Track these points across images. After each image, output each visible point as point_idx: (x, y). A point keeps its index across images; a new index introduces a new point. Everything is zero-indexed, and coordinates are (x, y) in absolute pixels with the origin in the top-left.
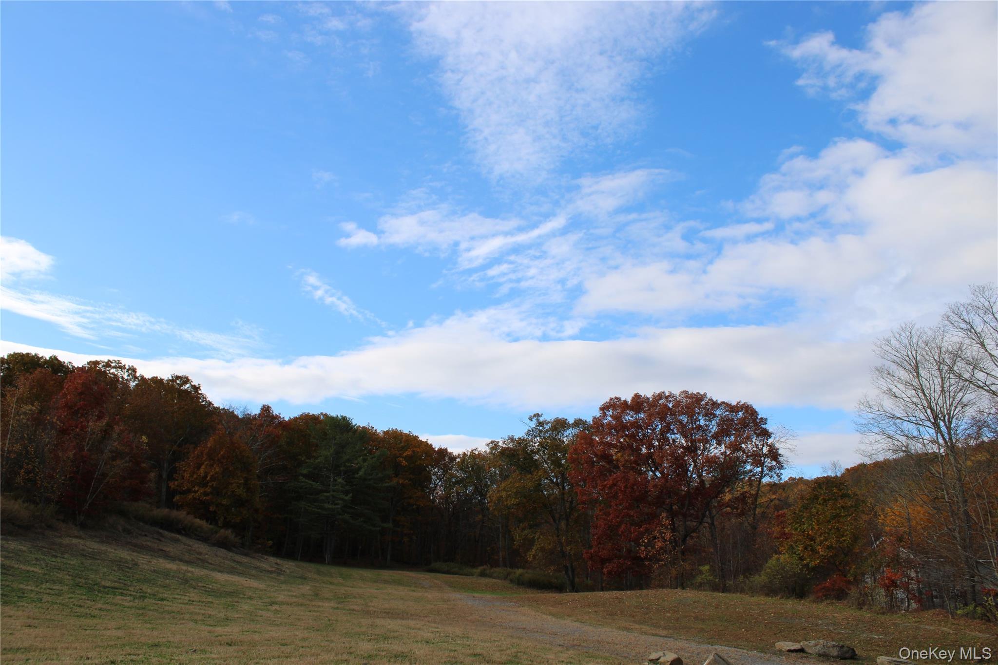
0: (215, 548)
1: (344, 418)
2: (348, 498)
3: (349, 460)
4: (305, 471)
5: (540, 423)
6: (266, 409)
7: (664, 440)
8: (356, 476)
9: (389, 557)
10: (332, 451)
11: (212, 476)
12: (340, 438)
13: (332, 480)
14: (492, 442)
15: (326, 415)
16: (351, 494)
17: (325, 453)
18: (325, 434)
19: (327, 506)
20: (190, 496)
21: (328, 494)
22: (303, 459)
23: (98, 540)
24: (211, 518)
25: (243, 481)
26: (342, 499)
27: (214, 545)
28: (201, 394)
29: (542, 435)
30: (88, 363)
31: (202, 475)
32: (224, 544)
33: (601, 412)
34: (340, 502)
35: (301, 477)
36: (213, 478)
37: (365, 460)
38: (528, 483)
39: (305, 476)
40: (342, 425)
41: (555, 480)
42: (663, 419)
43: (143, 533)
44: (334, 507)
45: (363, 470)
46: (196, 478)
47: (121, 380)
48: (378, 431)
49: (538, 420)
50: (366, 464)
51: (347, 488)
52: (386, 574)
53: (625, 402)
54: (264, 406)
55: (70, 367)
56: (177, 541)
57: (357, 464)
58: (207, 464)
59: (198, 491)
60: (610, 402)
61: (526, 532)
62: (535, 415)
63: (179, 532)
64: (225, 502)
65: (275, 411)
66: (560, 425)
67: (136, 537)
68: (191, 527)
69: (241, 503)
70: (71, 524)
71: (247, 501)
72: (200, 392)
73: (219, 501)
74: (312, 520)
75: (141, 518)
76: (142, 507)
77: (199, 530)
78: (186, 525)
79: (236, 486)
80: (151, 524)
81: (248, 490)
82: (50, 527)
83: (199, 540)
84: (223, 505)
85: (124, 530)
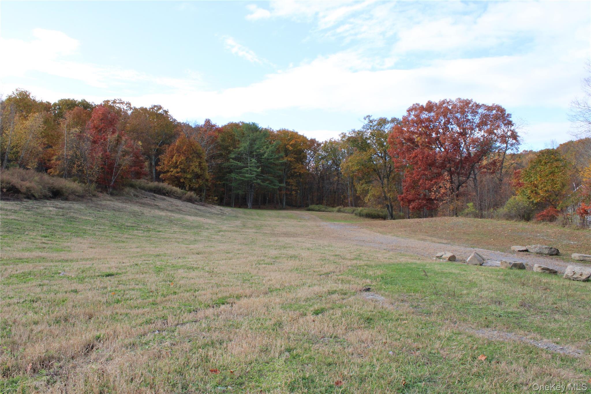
0: (185, 203)
1: (254, 124)
2: (259, 170)
3: (258, 148)
4: (233, 156)
5: (370, 121)
6: (208, 122)
7: (446, 128)
8: (263, 157)
9: (284, 203)
10: (248, 143)
12: (252, 136)
13: (249, 160)
14: (342, 133)
15: (243, 123)
16: (261, 168)
17: (244, 146)
18: (243, 134)
19: (247, 175)
20: (169, 174)
21: (247, 169)
22: (231, 149)
23: (121, 201)
24: (181, 186)
25: (198, 164)
26: (256, 171)
27: (185, 201)
28: (169, 115)
29: (372, 128)
30: (104, 102)
31: (175, 161)
32: (190, 200)
33: (408, 113)
34: (254, 173)
35: (231, 160)
36: (181, 163)
37: (267, 148)
38: (364, 156)
39: (233, 159)
40: (253, 128)
41: (380, 155)
42: (445, 116)
43: (145, 196)
44: (251, 176)
45: (267, 153)
46: (171, 164)
47: (122, 110)
48: (274, 130)
49: (369, 119)
50: (268, 150)
51: (258, 164)
52: (283, 213)
53: (422, 106)
54: (206, 120)
55: (93, 104)
56: (164, 199)
57: (263, 150)
58: (177, 155)
59: (173, 171)
60: (413, 107)
61: (364, 186)
62: (367, 117)
63: (164, 194)
64: (189, 176)
65: (213, 122)
66: (383, 122)
67: (141, 199)
68: (171, 191)
69: (198, 176)
70: (105, 193)
71: (201, 175)
72: (168, 114)
73: (185, 176)
74: (239, 184)
75: (143, 188)
76: (143, 182)
77: (176, 193)
78: (168, 191)
79: (194, 167)
80: (149, 191)
81: (201, 169)
82: (94, 196)
83: (175, 198)
84: (188, 178)
85: (134, 195)
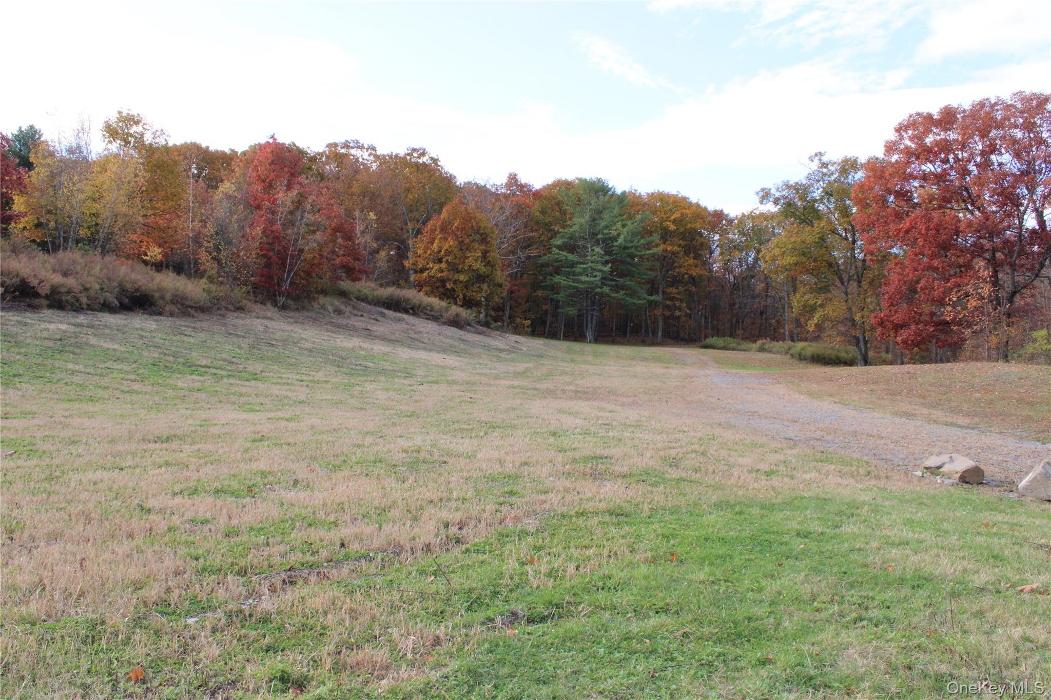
0: (445, 327)
1: (599, 180)
2: (607, 268)
3: (606, 227)
4: (558, 242)
5: (824, 164)
6: (513, 179)
7: (985, 165)
8: (615, 244)
9: (660, 333)
10: (587, 217)
11: (447, 250)
12: (595, 203)
13: (590, 250)
14: (763, 190)
15: (580, 179)
16: (610, 265)
17: (579, 222)
18: (580, 200)
19: (584, 278)
20: (425, 274)
21: (585, 266)
22: (556, 229)
24: (447, 294)
25: (480, 254)
26: (601, 271)
27: (445, 323)
28: (439, 166)
29: (826, 178)
30: (327, 146)
31: (436, 250)
32: (456, 323)
33: (897, 134)
34: (598, 274)
35: (554, 249)
36: (448, 253)
37: (624, 226)
38: (809, 235)
39: (560, 248)
40: (599, 189)
41: (844, 235)
42: (984, 135)
43: (360, 314)
44: (592, 279)
45: (622, 236)
46: (430, 254)
47: (361, 160)
48: (642, 194)
49: (820, 160)
50: (625, 230)
51: (607, 258)
52: (648, 351)
53: (929, 117)
54: (510, 175)
56: (400, 320)
57: (616, 230)
58: (441, 238)
59: (432, 269)
60: (909, 121)
61: (806, 297)
62: (816, 155)
63: (406, 311)
64: (462, 277)
65: (523, 179)
66: (849, 165)
67: (349, 317)
68: (420, 306)
69: (481, 278)
70: (269, 305)
71: (488, 276)
72: (439, 163)
73: (456, 277)
74: (570, 296)
75: (364, 299)
76: (366, 286)
77: (429, 308)
78: (414, 304)
79: (474, 260)
80: (375, 305)
81: (488, 264)
82: (240, 309)
83: (428, 319)
84: (461, 282)
85: (335, 311)
